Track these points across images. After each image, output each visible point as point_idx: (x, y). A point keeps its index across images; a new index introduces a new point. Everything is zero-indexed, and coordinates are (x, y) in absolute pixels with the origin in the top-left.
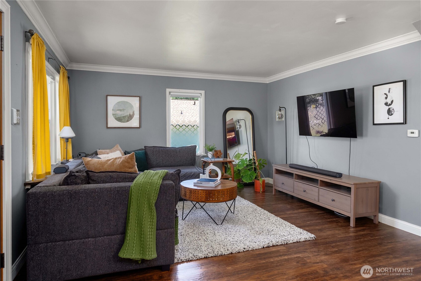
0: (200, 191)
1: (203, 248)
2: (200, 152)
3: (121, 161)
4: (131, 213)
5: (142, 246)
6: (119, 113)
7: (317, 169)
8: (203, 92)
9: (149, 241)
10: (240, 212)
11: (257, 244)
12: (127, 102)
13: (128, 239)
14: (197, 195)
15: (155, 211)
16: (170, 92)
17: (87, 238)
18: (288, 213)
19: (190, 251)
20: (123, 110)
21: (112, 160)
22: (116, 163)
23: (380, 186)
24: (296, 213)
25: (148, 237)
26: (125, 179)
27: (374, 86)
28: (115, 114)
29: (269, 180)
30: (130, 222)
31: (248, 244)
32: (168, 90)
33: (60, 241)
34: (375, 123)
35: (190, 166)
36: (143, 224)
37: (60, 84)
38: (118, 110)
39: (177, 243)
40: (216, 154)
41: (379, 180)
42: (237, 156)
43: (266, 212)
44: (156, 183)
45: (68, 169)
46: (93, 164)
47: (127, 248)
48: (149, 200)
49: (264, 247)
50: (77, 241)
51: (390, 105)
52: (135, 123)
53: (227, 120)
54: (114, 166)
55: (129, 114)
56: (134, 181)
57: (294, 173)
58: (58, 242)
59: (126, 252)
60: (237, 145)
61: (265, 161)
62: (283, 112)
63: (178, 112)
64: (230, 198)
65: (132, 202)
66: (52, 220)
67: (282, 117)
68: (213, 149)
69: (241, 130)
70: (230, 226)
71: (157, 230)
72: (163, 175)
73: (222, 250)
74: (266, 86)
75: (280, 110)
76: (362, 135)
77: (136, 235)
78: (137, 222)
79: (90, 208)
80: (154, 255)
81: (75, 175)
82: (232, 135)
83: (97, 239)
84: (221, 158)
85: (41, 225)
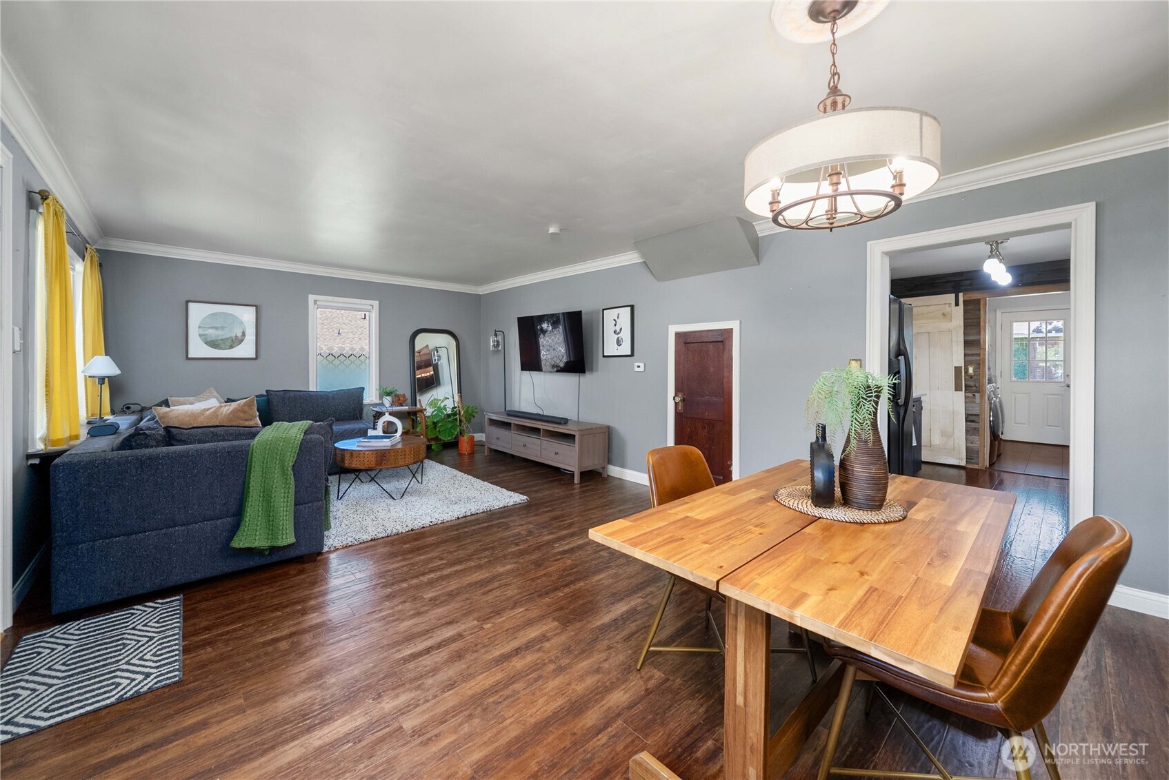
0: (367, 453)
1: (370, 529)
2: (371, 397)
3: (230, 411)
4: (252, 483)
5: (271, 528)
6: (212, 333)
7: (543, 416)
8: (376, 303)
9: (283, 520)
10: (432, 481)
11: (449, 515)
12: (230, 315)
13: (247, 520)
14: (362, 459)
15: (292, 477)
16: (315, 301)
17: (171, 527)
18: (501, 476)
19: (349, 534)
20: (223, 328)
21: (213, 409)
22: (221, 414)
23: (609, 432)
24: (511, 476)
25: (282, 514)
26: (239, 436)
27: (603, 310)
28: (205, 335)
29: (480, 437)
30: (250, 496)
31: (437, 516)
32: (312, 298)
33: (119, 536)
34: (605, 354)
35: (351, 420)
36: (273, 496)
37: (86, 278)
38: (210, 328)
39: (328, 528)
40: (398, 400)
41: (608, 424)
42: (433, 403)
43: (470, 477)
44: (293, 438)
45: (119, 427)
46: (176, 417)
47: (245, 534)
48: (282, 462)
49: (458, 518)
50: (154, 533)
51: (619, 333)
52: (246, 349)
53: (417, 349)
54: (217, 418)
55: (234, 335)
56: (257, 439)
57: (513, 422)
58: (116, 537)
59: (243, 539)
60: (436, 386)
61: (476, 408)
62: (500, 338)
63: (331, 330)
64: (415, 460)
65: (254, 467)
66: (105, 503)
67: (498, 345)
68: (392, 393)
69: (442, 364)
70: (413, 499)
71: (296, 505)
72: (306, 428)
73: (398, 527)
74: (477, 298)
75: (496, 335)
76: (591, 370)
77: (260, 514)
78: (261, 495)
79: (177, 480)
80: (291, 539)
81: (145, 434)
82: (429, 372)
83: (191, 526)
84: (406, 406)
85: (82, 513)
